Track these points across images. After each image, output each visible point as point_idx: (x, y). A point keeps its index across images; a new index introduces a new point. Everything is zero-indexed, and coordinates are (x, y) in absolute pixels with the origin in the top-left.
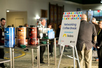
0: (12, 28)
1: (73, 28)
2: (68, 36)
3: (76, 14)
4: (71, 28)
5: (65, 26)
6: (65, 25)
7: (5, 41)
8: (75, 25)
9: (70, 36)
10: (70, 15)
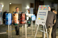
0: (10, 14)
1: (44, 15)
2: (41, 19)
3: (46, 7)
4: (43, 15)
5: (40, 14)
6: (40, 12)
7: (6, 21)
8: (45, 13)
9: (42, 19)
10: (42, 7)
